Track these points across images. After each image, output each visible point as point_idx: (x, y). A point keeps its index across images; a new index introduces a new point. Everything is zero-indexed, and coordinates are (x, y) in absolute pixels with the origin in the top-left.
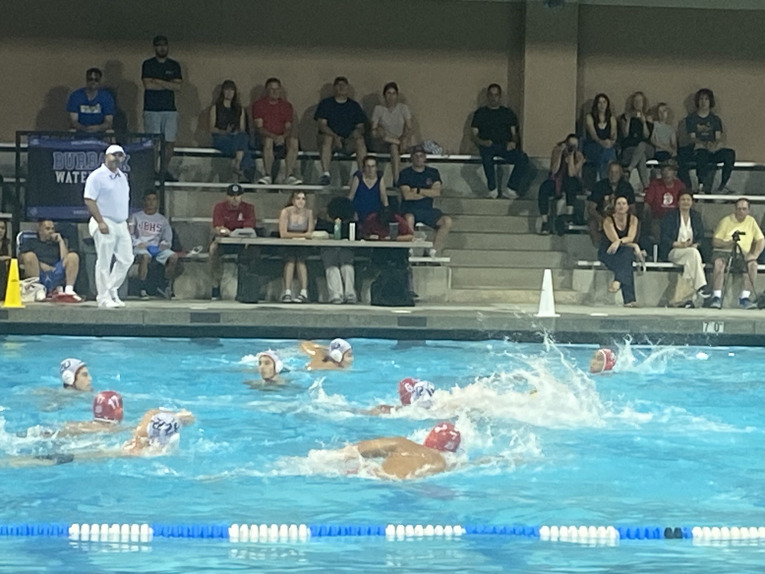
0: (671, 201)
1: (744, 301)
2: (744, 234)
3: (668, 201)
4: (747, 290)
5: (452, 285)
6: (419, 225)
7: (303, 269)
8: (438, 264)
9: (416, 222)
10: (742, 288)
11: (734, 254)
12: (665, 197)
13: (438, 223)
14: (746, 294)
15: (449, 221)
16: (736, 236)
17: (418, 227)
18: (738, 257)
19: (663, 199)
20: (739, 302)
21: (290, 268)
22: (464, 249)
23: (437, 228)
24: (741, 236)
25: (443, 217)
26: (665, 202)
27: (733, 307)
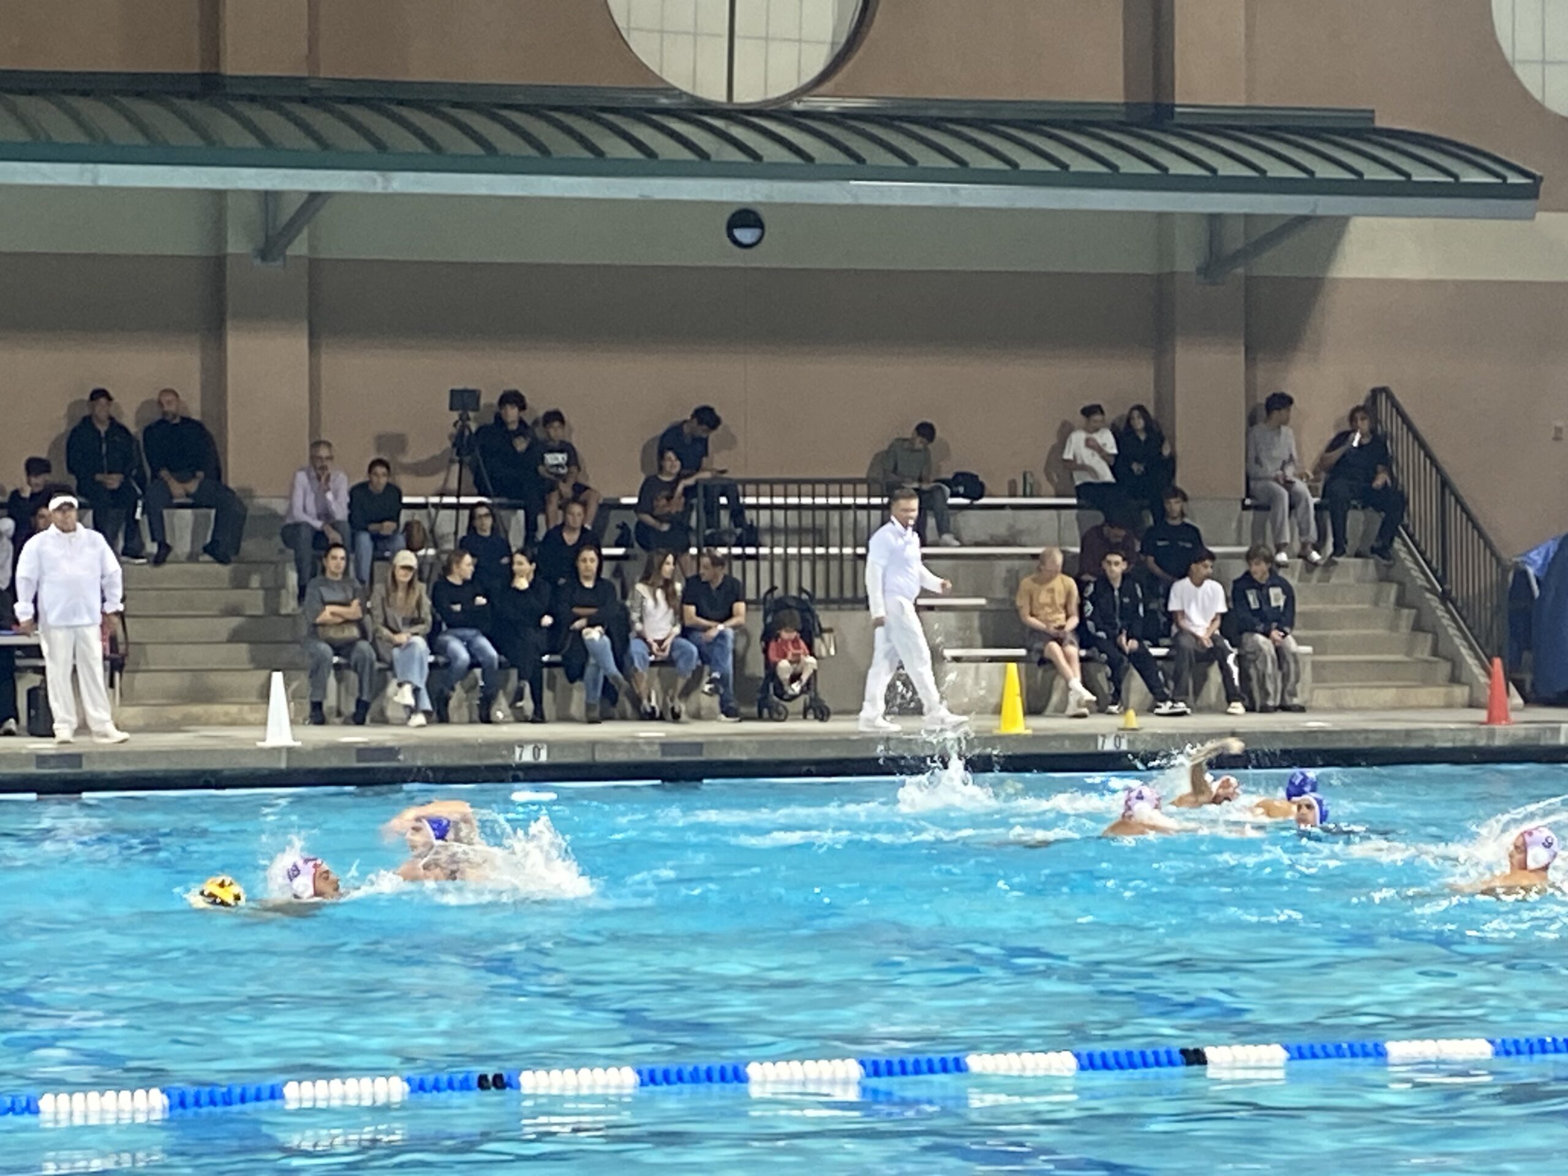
5: (123, 701)
27: (561, 720)
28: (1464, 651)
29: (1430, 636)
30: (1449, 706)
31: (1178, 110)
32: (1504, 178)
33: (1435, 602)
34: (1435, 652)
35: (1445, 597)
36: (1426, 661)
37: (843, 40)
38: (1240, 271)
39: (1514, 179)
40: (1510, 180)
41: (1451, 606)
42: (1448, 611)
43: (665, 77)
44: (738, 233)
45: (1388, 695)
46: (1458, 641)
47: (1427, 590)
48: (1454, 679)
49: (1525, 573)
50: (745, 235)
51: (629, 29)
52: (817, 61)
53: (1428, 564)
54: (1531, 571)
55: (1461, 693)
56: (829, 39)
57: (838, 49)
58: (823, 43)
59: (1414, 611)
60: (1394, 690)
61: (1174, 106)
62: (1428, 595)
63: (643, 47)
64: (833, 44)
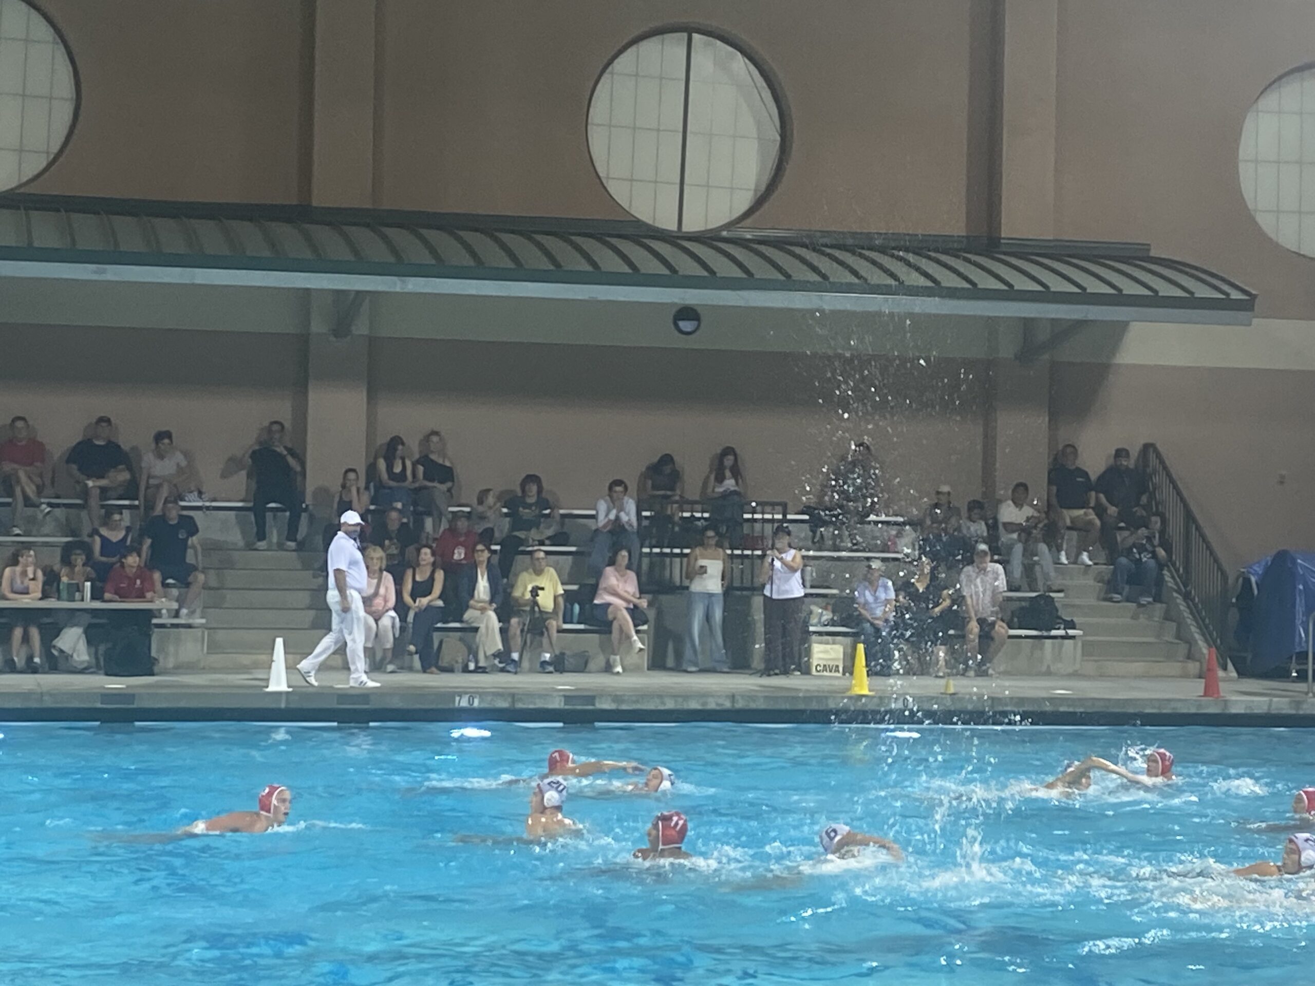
0: (463, 556)
1: (544, 663)
2: (542, 589)
3: (460, 554)
4: (547, 652)
5: (208, 649)
6: (170, 581)
7: (35, 633)
8: (189, 626)
9: (164, 579)
10: (540, 648)
11: (532, 611)
12: (456, 551)
13: (190, 579)
14: (547, 656)
15: (201, 577)
16: (535, 591)
17: (168, 584)
18: (537, 615)
19: (453, 553)
20: (538, 665)
21: (18, 632)
22: (221, 608)
23: (188, 585)
24: (540, 592)
25: (197, 573)
26: (456, 557)
27: (532, 671)
28: (1197, 636)
29: (1174, 625)
30: (1185, 676)
31: (1002, 241)
32: (1227, 294)
33: (1180, 600)
34: (1178, 636)
35: (1187, 597)
36: (1172, 643)
37: (763, 187)
38: (1046, 357)
39: (1235, 295)
40: (1233, 297)
41: (1191, 603)
42: (1188, 607)
43: (633, 212)
44: (682, 324)
45: (1138, 667)
46: (1193, 629)
47: (1176, 591)
48: (1190, 657)
49: (1249, 580)
50: (686, 326)
51: (608, 178)
52: (743, 202)
53: (1177, 571)
54: (1253, 579)
55: (1193, 667)
56: (753, 187)
57: (759, 194)
58: (749, 190)
59: (1164, 605)
60: (1142, 664)
61: (1000, 238)
62: (1175, 595)
63: (618, 191)
64: (756, 191)
